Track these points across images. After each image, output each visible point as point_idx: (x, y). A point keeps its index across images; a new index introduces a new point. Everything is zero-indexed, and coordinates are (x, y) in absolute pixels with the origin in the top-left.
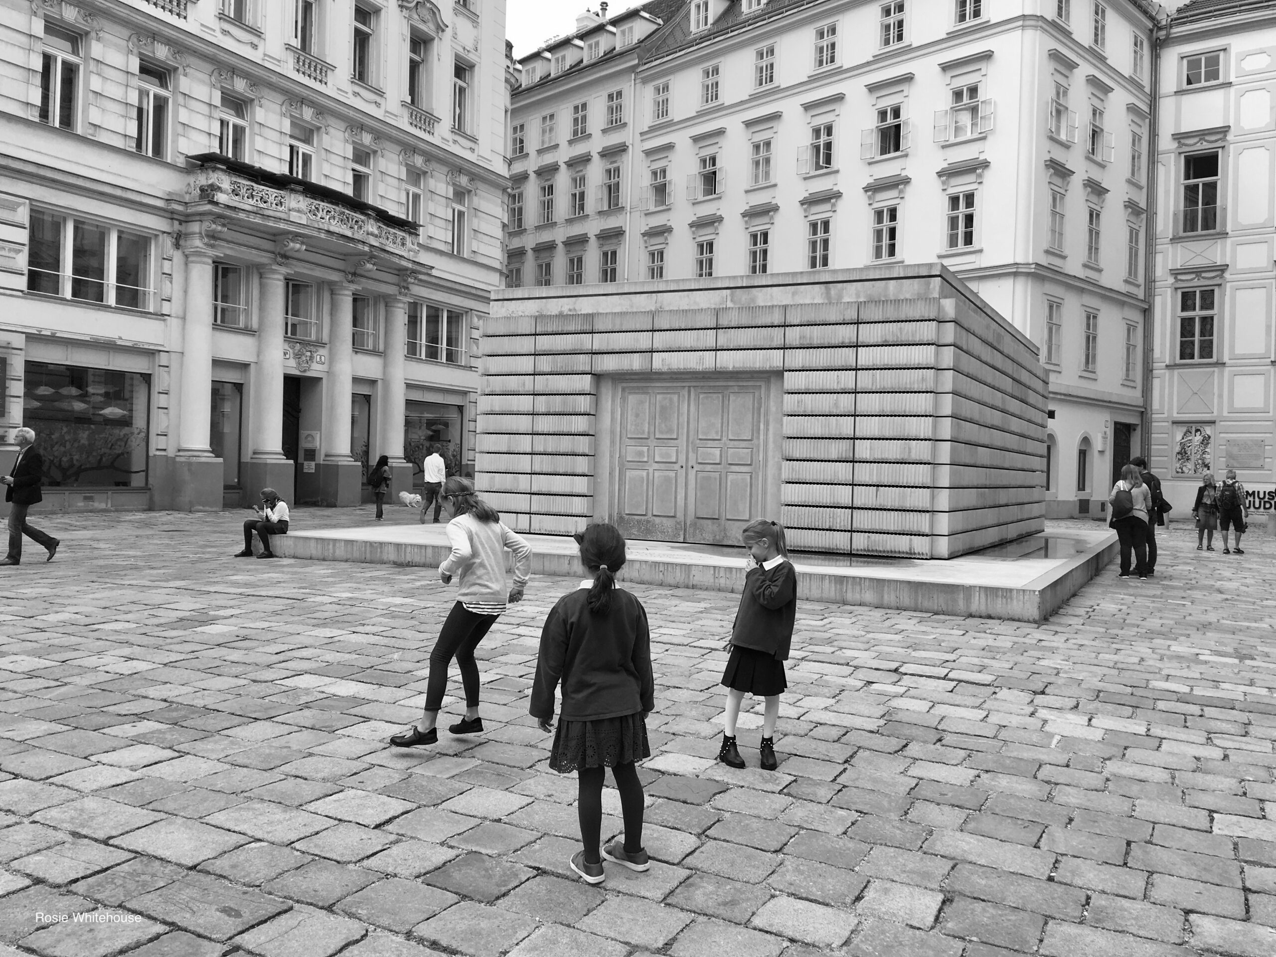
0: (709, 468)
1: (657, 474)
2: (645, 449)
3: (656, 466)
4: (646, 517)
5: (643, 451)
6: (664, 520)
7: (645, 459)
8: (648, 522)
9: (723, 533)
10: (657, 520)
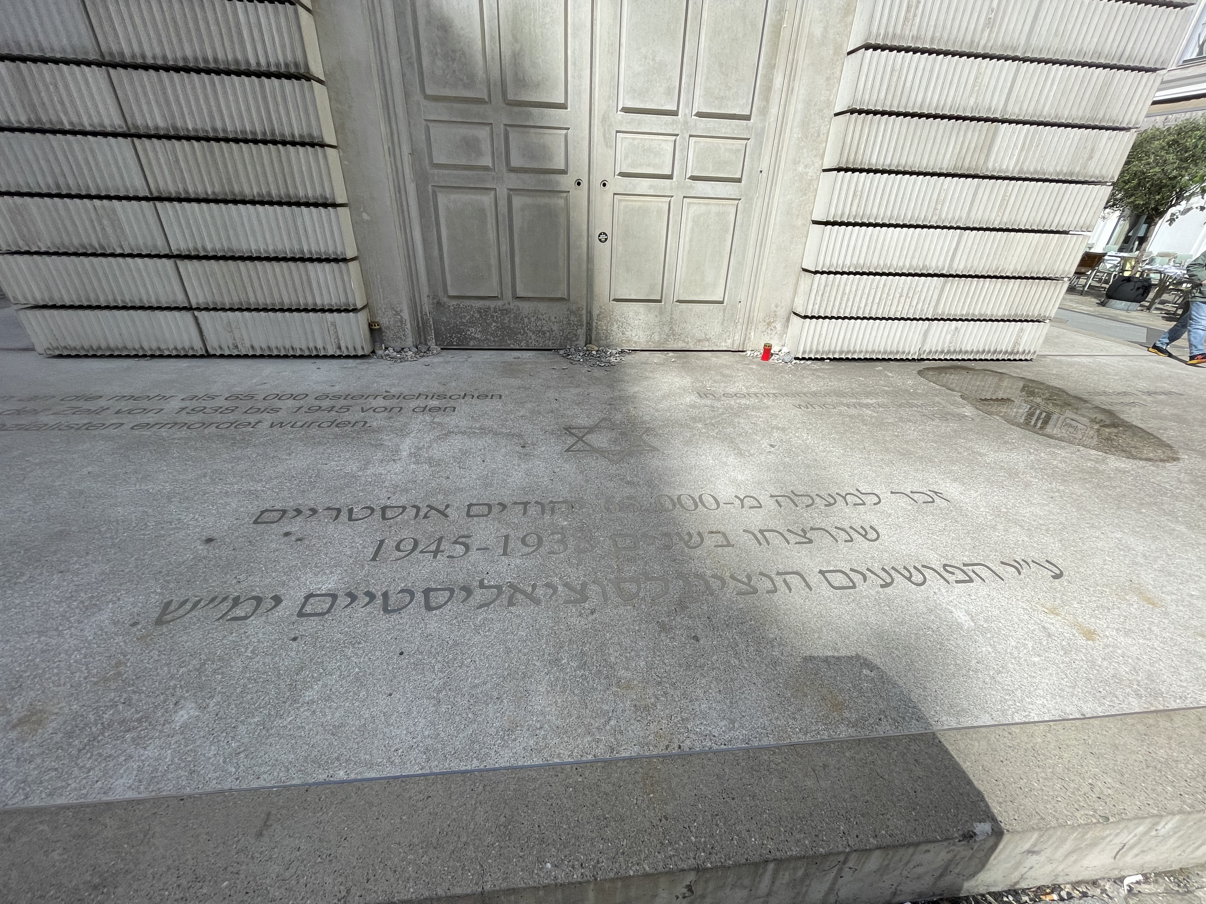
0: (644, 185)
1: (518, 201)
2: (483, 133)
3: (513, 181)
4: (500, 303)
5: (477, 140)
6: (542, 307)
7: (487, 161)
8: (505, 312)
9: (666, 329)
10: (526, 307)
